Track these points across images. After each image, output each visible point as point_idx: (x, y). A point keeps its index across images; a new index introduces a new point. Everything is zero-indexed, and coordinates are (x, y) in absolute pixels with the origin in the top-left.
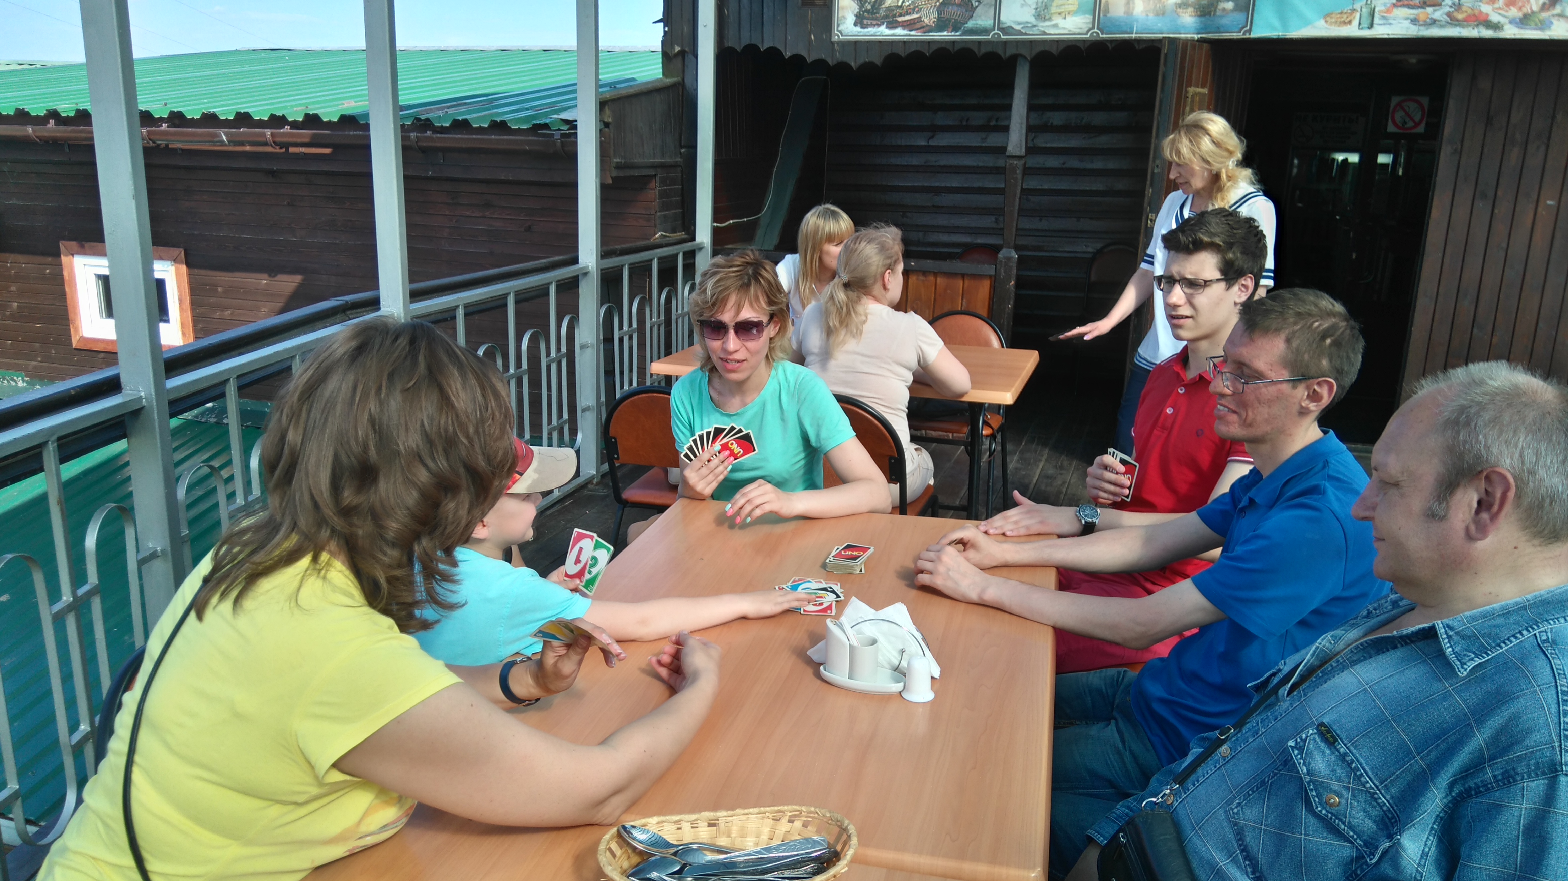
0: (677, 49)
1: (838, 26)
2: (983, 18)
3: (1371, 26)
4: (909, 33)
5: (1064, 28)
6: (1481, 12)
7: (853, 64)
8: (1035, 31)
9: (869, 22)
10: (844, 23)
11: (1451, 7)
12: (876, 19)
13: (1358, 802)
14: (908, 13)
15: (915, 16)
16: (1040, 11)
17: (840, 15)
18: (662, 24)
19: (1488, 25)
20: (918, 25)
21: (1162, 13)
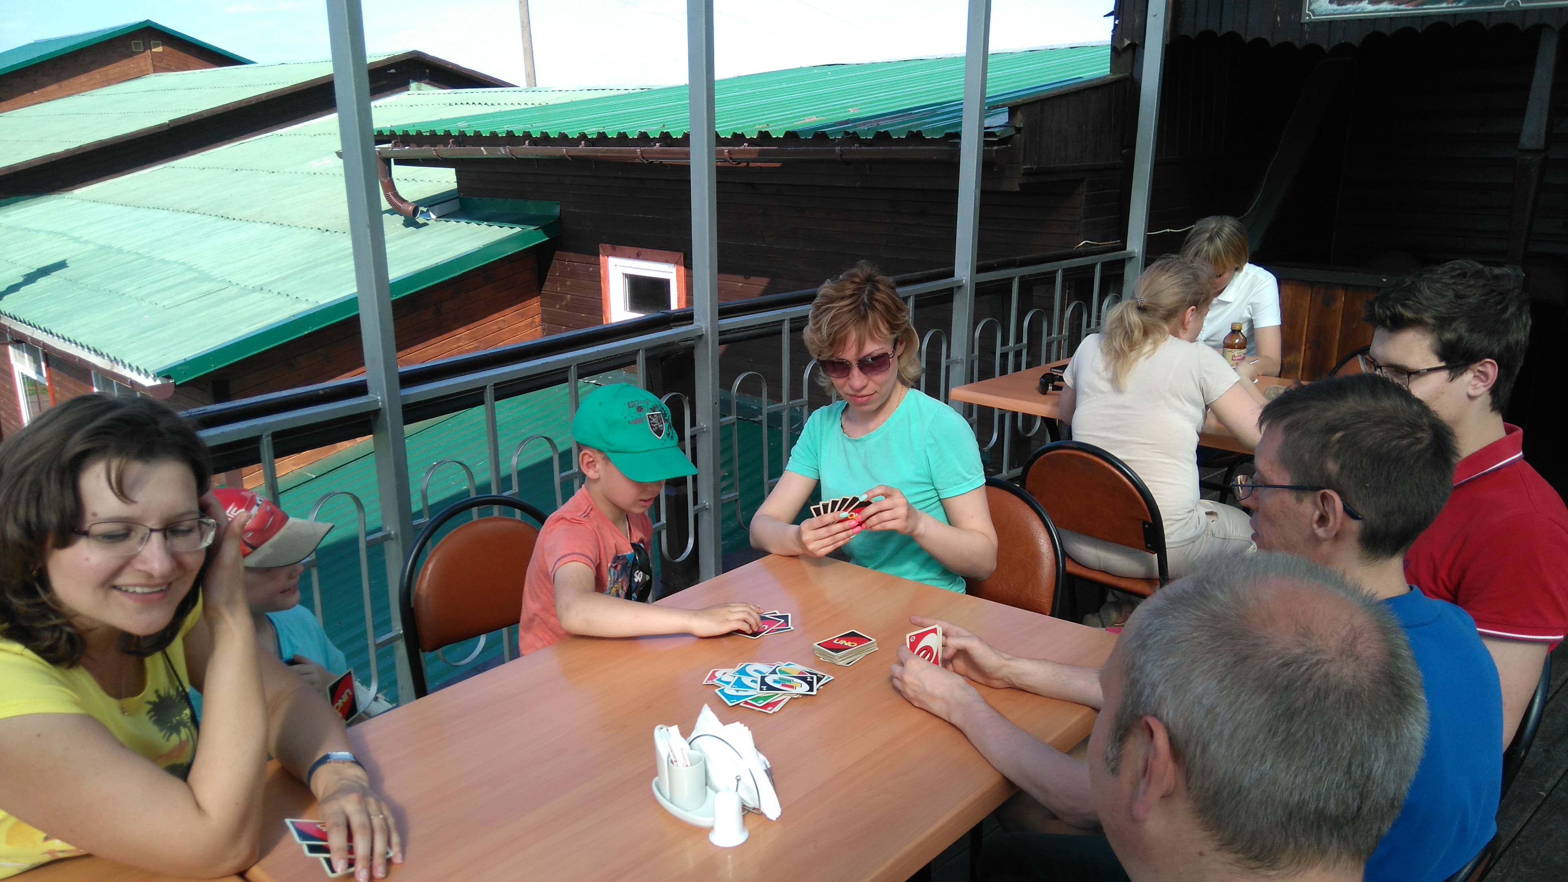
0: (1127, 42)
1: (1310, 4)
7: (1325, 47)
18: (1112, 17)
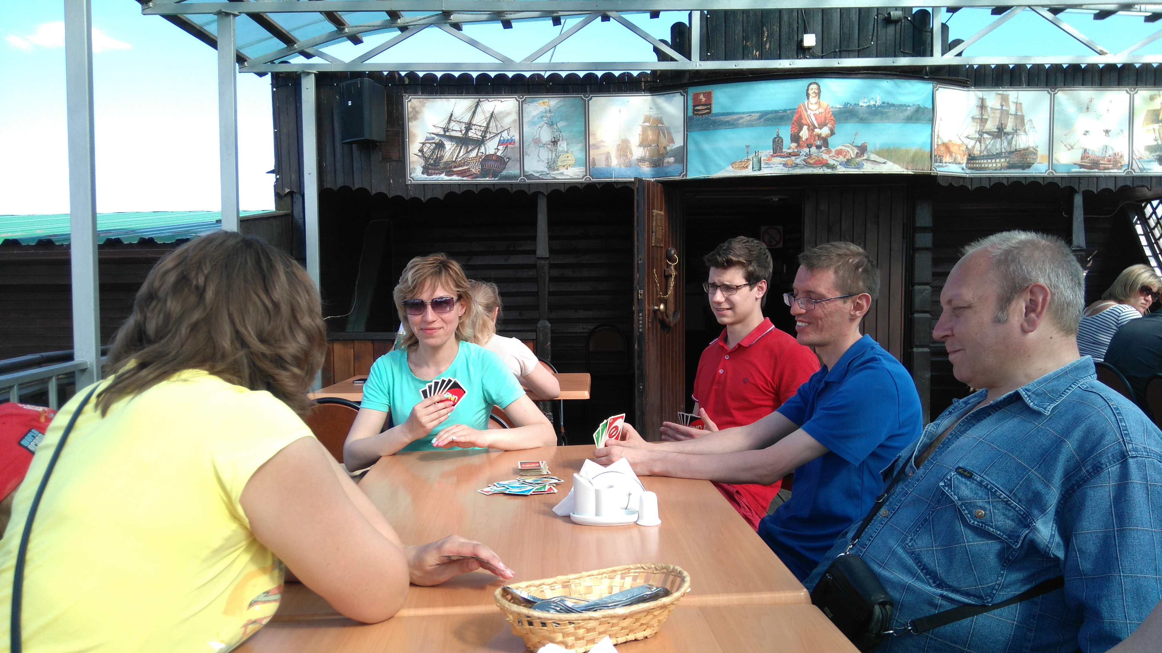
0: (287, 191)
1: (410, 174)
2: (512, 168)
3: (760, 169)
4: (462, 178)
5: (567, 175)
6: (823, 159)
7: (422, 199)
8: (548, 177)
9: (433, 171)
10: (415, 172)
11: (805, 156)
12: (438, 170)
13: (998, 510)
14: (460, 166)
15: (465, 167)
16: (551, 165)
17: (411, 167)
18: (274, 174)
19: (828, 166)
20: (468, 174)
21: (629, 165)
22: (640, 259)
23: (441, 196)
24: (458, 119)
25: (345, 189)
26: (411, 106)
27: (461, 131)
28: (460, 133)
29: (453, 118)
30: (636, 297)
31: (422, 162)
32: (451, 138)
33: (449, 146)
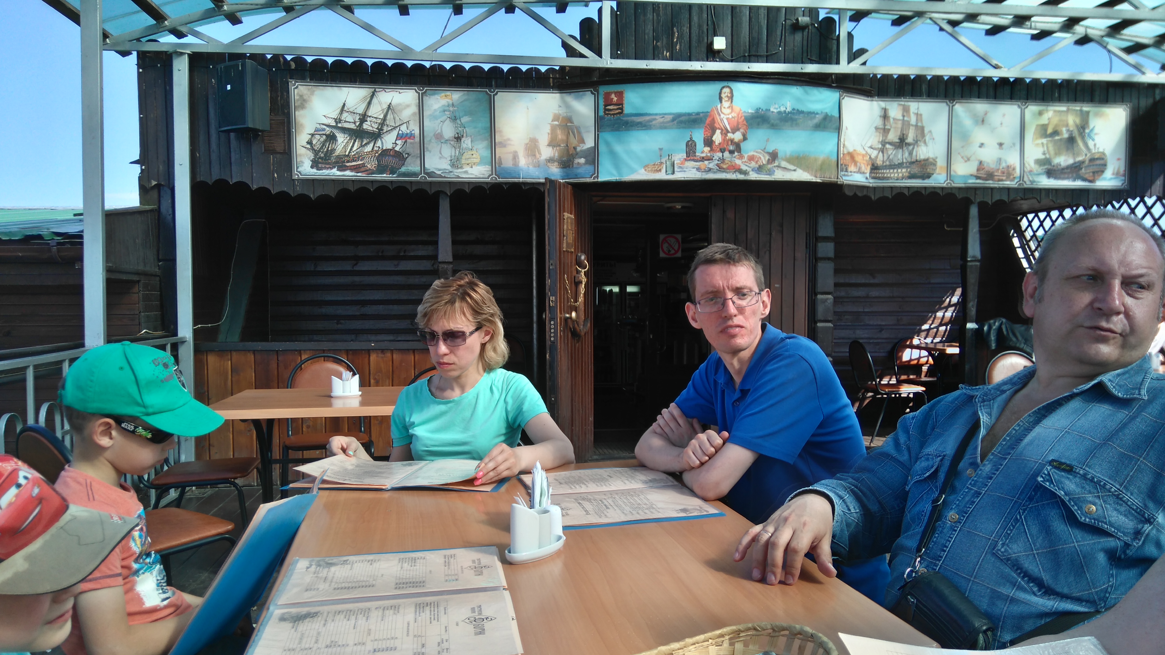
0: (154, 183)
1: (297, 168)
2: (412, 165)
3: (673, 173)
4: (356, 174)
5: (472, 174)
6: (736, 164)
7: (311, 196)
8: (451, 175)
9: (323, 166)
10: (302, 166)
11: (718, 161)
12: (329, 164)
14: (354, 160)
15: (360, 162)
16: (454, 162)
17: (298, 160)
18: (138, 165)
19: (741, 172)
20: (363, 169)
21: (538, 165)
22: (552, 264)
23: (332, 193)
24: (351, 110)
25: (221, 183)
26: (298, 94)
27: (355, 123)
28: (354, 125)
29: (346, 108)
30: (547, 304)
31: (311, 155)
32: (344, 130)
33: (341, 138)
